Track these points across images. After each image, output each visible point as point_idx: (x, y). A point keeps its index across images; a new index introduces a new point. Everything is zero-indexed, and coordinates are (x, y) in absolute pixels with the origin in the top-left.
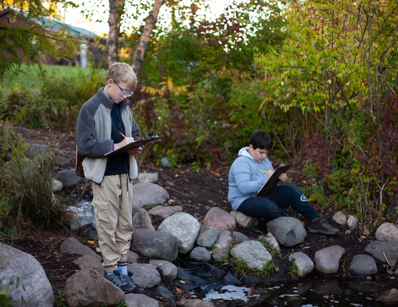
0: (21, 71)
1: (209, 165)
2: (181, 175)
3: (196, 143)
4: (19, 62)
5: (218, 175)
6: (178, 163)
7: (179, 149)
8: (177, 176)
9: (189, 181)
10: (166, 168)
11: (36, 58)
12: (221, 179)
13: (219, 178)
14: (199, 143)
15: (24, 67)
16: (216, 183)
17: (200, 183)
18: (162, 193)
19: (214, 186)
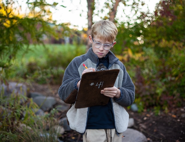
0: (30, 50)
1: (166, 109)
2: (148, 118)
3: (157, 94)
4: (28, 43)
5: (174, 116)
6: (144, 108)
7: (145, 99)
8: (145, 118)
9: (156, 124)
10: (136, 112)
11: (41, 39)
12: (179, 120)
13: (176, 119)
14: (160, 95)
15: (31, 47)
16: (176, 124)
17: (164, 124)
18: (142, 139)
19: (175, 126)
